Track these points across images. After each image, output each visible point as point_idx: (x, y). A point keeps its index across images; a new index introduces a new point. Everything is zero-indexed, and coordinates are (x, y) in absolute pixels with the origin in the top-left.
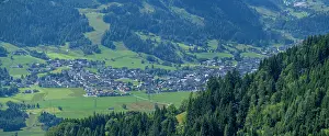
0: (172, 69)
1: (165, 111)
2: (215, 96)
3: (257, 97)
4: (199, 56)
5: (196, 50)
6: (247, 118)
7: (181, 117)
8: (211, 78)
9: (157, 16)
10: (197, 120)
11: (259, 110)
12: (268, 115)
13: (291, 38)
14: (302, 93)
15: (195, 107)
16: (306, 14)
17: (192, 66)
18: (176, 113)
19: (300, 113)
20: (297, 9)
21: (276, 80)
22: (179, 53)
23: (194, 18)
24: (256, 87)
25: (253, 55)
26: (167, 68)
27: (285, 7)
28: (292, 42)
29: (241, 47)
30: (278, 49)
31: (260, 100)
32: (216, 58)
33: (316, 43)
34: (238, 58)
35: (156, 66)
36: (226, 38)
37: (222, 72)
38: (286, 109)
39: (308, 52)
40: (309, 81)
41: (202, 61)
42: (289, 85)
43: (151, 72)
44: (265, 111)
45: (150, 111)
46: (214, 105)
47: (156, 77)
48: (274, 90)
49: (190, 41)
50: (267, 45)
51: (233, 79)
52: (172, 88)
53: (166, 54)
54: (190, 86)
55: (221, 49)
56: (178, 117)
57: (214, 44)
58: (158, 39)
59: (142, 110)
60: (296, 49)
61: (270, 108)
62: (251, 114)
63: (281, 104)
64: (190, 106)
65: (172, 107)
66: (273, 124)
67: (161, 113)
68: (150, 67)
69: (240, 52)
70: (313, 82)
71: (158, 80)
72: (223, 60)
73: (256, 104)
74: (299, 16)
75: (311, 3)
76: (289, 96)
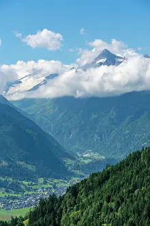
0: (20, 196)
1: (17, 219)
2: (44, 209)
3: (66, 208)
4: (34, 187)
5: (32, 184)
6: (62, 220)
7: (26, 222)
8: (41, 199)
9: (10, 166)
10: (34, 223)
11: (68, 215)
12: (73, 218)
13: (83, 174)
14: (90, 204)
15: (33, 216)
16: (90, 161)
17: (30, 193)
18: (23, 220)
19: (90, 215)
20: (85, 158)
21: (76, 198)
22: (22, 186)
23: (29, 167)
24: (65, 203)
25: (63, 185)
26: (17, 195)
27: (78, 157)
28: (83, 176)
29: (56, 181)
30: (76, 180)
31: (68, 210)
32: (43, 188)
33: (96, 176)
34: (55, 187)
35: (11, 195)
36: (48, 177)
37: (46, 195)
38: (82, 213)
39: (92, 181)
40: (94, 197)
41: (35, 190)
42: (83, 201)
43: (8, 198)
44: (71, 215)
45: (8, 220)
46: (43, 214)
47: (11, 201)
48: (75, 204)
49: (28, 180)
50: (70, 179)
51: (53, 198)
52: (20, 206)
53: (16, 188)
54: (30, 204)
55: (45, 183)
56: (24, 222)
57: (41, 180)
58: (11, 180)
59: (4, 220)
60: (86, 180)
61: (73, 214)
62: (63, 218)
63: (79, 211)
64: (30, 216)
65: (21, 217)
66: (76, 223)
67: (15, 221)
68: (7, 195)
69: (56, 183)
70: (96, 198)
71: (12, 203)
72: (47, 189)
73: (66, 212)
74: (86, 162)
75: (92, 154)
76: (83, 207)
